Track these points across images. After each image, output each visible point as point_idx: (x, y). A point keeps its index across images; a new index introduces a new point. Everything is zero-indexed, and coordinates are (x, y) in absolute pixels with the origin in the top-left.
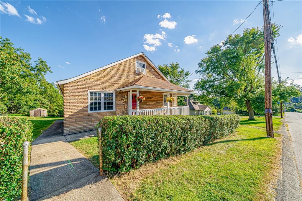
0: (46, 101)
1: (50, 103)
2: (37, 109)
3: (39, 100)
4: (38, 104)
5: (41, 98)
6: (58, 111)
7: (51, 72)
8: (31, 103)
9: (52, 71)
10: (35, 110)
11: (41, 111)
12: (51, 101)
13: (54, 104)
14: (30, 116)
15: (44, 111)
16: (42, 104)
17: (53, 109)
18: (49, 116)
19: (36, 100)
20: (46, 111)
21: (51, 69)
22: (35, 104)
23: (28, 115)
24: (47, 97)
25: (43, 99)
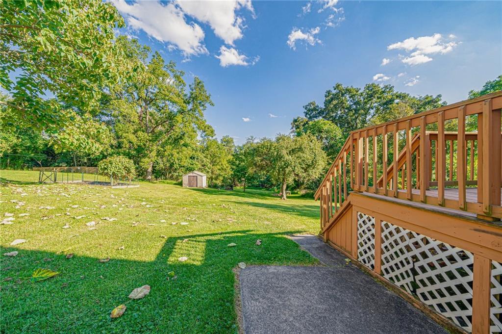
0: (207, 161)
1: (213, 166)
2: (192, 173)
3: (197, 159)
4: (196, 164)
5: (201, 156)
6: (221, 178)
7: (213, 105)
8: (186, 162)
9: (213, 102)
10: (189, 175)
11: (198, 177)
12: (213, 163)
13: (217, 166)
14: (184, 185)
15: (202, 176)
16: (203, 166)
17: (216, 174)
18: (209, 186)
19: (192, 158)
20: (204, 178)
21: (211, 98)
22: (192, 164)
23: (181, 184)
24: (209, 155)
25: (204, 159)
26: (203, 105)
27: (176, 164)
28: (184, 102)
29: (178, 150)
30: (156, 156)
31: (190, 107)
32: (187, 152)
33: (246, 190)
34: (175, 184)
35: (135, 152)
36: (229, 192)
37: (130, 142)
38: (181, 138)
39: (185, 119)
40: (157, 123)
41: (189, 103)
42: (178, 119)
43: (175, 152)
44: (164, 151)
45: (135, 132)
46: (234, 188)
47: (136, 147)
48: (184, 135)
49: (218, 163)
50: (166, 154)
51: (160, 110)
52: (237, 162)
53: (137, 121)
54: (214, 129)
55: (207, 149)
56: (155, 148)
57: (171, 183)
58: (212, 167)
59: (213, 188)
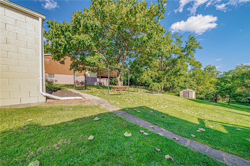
0: (194, 83)
2: (186, 90)
3: (188, 82)
5: (190, 80)
7: (201, 48)
8: (181, 84)
10: (184, 91)
11: (190, 92)
12: (198, 84)
13: (201, 86)
14: (180, 96)
15: (192, 92)
16: (190, 86)
17: (200, 91)
18: (196, 98)
19: (185, 82)
20: (194, 93)
21: (200, 45)
22: (185, 85)
23: (179, 95)
24: (195, 79)
25: (192, 82)
26: (194, 50)
27: (175, 85)
28: (182, 52)
29: (177, 78)
30: (166, 81)
31: (184, 53)
32: (182, 78)
33: (230, 104)
34: (175, 95)
35: (157, 80)
36: (215, 103)
37: (156, 76)
38: (178, 71)
39: (182, 61)
40: (166, 65)
41: (184, 51)
42: (178, 62)
43: (175, 79)
44: (170, 79)
45: (158, 71)
46: (217, 101)
47: (157, 78)
48: (180, 69)
49: (202, 84)
50: (171, 80)
51: (168, 59)
52: (223, 84)
53: (158, 66)
54: (201, 63)
55: (194, 75)
56: (165, 78)
57: (173, 95)
58: (197, 86)
59: (199, 99)
